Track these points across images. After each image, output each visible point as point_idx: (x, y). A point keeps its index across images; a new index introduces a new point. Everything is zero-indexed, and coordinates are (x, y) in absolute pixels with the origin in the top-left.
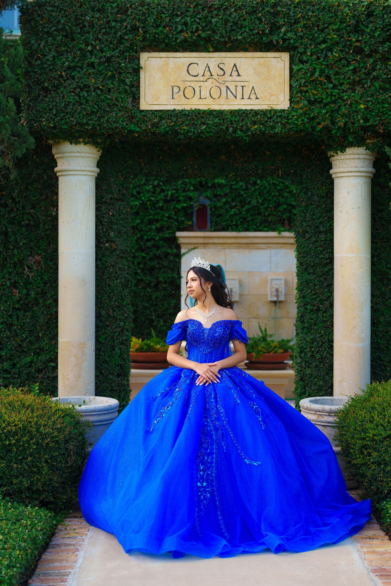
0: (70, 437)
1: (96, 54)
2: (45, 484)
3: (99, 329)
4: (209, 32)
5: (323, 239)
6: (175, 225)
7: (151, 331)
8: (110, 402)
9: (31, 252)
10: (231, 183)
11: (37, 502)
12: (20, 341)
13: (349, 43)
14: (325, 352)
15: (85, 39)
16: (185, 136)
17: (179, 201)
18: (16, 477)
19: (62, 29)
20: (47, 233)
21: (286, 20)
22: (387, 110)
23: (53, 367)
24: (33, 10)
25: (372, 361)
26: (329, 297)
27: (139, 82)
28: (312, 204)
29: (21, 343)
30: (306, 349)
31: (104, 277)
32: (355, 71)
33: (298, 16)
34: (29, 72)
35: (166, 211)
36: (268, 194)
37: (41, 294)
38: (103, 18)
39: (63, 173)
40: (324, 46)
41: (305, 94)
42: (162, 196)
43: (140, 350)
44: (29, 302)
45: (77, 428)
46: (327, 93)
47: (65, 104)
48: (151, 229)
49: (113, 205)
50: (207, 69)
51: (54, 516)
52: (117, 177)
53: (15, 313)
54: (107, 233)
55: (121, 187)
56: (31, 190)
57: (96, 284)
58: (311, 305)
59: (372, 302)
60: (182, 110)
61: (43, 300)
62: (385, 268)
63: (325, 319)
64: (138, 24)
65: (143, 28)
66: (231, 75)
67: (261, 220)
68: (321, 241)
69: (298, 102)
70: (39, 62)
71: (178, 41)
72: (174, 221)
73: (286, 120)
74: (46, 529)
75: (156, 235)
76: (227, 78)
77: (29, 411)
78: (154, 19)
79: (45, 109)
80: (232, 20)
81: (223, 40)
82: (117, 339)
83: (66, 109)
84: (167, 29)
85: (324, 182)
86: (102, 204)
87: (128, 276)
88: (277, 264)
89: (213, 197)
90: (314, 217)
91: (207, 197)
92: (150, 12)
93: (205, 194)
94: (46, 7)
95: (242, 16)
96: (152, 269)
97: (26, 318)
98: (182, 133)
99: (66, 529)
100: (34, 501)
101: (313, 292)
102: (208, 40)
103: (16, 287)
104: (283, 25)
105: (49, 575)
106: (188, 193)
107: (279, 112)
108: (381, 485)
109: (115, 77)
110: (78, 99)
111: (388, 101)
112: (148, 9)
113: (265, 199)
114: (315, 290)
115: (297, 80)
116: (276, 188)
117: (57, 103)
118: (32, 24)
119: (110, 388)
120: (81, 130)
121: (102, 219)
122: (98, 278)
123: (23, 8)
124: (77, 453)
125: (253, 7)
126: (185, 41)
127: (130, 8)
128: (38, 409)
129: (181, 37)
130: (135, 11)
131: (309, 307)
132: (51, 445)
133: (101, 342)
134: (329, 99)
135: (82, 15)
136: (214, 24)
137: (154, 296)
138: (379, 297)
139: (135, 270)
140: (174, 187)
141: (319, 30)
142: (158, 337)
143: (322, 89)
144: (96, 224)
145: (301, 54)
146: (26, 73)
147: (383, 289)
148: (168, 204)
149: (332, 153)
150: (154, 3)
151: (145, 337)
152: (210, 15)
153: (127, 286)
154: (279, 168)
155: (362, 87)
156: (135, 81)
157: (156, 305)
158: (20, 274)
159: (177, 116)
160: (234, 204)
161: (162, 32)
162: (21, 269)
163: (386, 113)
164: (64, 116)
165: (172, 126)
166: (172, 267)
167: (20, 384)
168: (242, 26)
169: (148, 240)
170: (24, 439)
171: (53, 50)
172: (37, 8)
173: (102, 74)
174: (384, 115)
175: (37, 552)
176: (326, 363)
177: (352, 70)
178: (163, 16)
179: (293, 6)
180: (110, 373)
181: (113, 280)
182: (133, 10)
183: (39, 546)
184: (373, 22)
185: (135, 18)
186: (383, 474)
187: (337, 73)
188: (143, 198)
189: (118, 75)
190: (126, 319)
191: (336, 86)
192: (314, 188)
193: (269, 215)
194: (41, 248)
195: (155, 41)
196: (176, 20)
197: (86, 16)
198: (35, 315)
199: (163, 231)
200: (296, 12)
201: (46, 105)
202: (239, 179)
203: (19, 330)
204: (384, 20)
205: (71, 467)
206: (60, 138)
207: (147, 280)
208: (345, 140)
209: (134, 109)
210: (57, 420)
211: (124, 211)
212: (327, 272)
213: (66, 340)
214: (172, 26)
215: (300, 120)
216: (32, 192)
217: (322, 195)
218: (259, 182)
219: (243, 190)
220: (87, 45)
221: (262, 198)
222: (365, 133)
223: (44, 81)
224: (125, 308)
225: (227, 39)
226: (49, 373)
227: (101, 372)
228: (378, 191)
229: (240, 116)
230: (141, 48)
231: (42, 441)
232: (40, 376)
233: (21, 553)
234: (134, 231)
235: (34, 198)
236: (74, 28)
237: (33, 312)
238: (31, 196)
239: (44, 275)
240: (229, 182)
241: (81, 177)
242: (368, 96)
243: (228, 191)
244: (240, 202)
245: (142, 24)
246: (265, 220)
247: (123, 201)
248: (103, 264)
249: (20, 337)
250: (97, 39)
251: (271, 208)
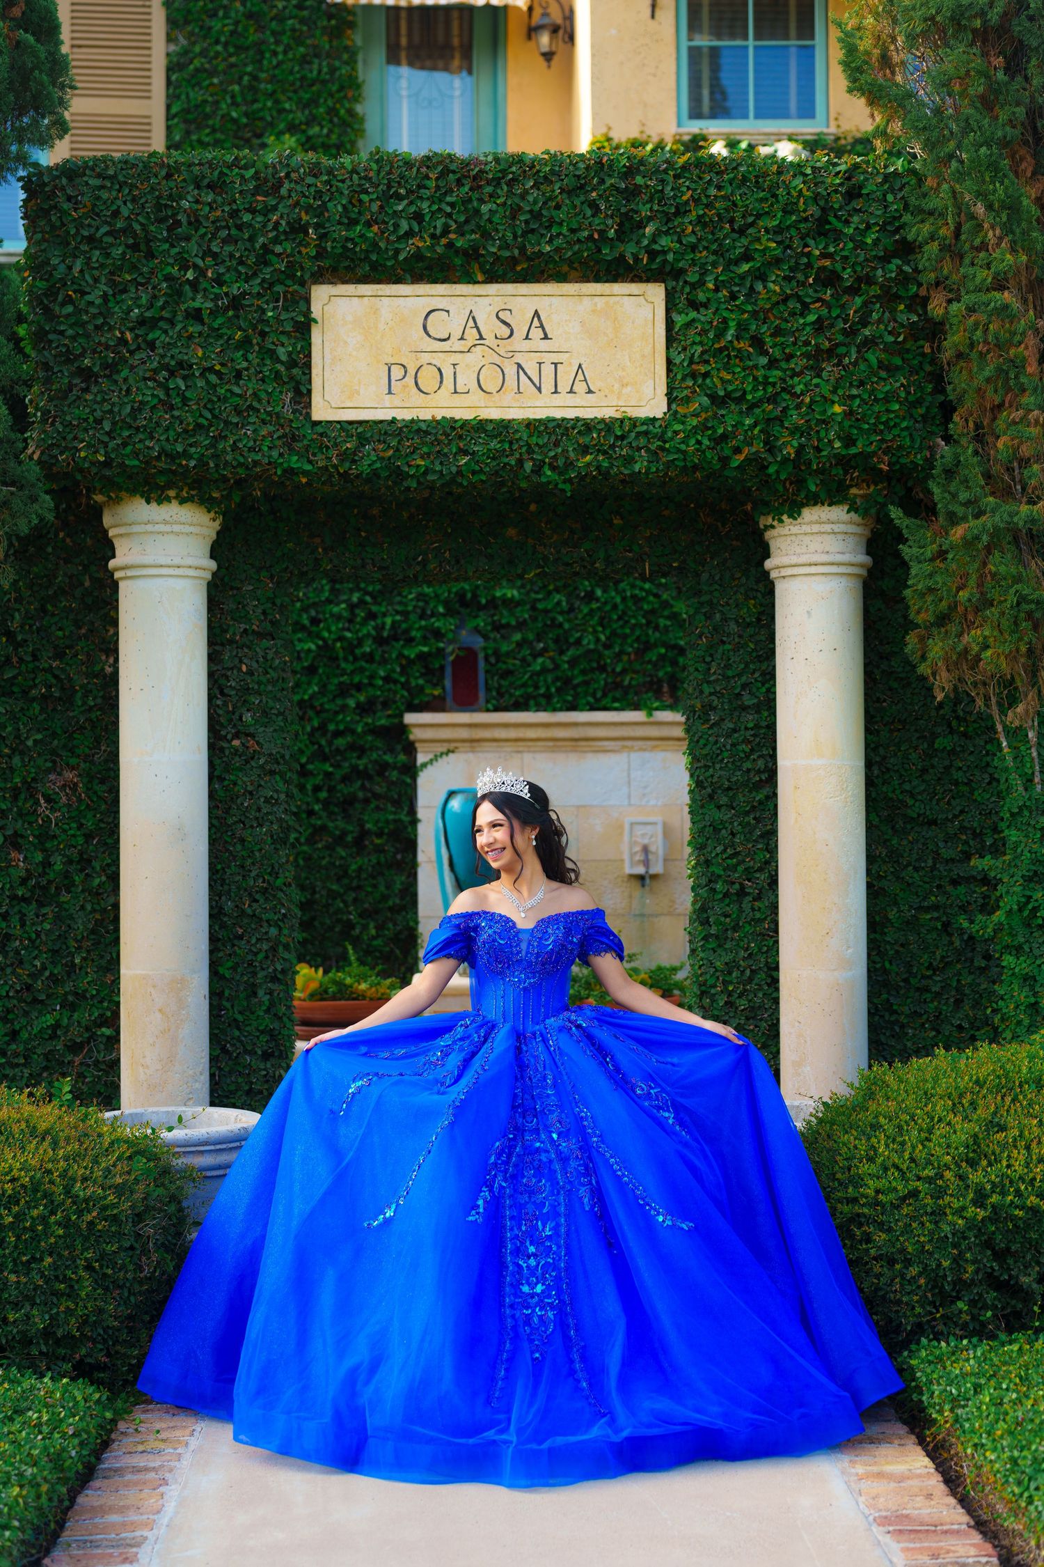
0: (147, 1207)
1: (205, 290)
2: (85, 1322)
3: (219, 944)
4: (473, 236)
5: (751, 725)
6: (402, 696)
7: (346, 952)
8: (244, 1119)
9: (54, 762)
10: (533, 595)
11: (68, 1367)
12: (28, 975)
13: (805, 260)
14: (760, 995)
15: (180, 253)
16: (419, 483)
17: (410, 641)
18: (17, 1305)
19: (124, 231)
20: (93, 716)
21: (656, 208)
22: (896, 417)
23: (109, 1038)
24: (55, 187)
25: (870, 1014)
26: (767, 863)
27: (309, 356)
28: (723, 642)
29: (30, 981)
30: (714, 986)
31: (230, 821)
32: (819, 326)
33: (685, 198)
34: (47, 333)
35: (379, 664)
36: (621, 623)
37: (78, 862)
38: (223, 204)
39: (129, 573)
40: (745, 267)
41: (704, 379)
42: (369, 628)
43: (320, 994)
44: (50, 882)
45: (163, 1185)
46: (755, 378)
47: (132, 407)
48: (344, 708)
49: (249, 648)
50: (471, 323)
51: (108, 1399)
52: (259, 580)
53: (16, 909)
54: (237, 714)
55: (269, 605)
56: (53, 615)
57: (210, 836)
58: (725, 881)
59: (869, 872)
60: (413, 421)
61: (82, 876)
62: (898, 792)
63: (758, 915)
64: (305, 217)
65: (317, 226)
66: (527, 338)
67: (606, 684)
68: (746, 729)
69: (687, 400)
70: (70, 309)
71: (401, 257)
72: (399, 686)
73: (660, 443)
74: (88, 1432)
75: (358, 722)
76: (518, 343)
77: (46, 1144)
78: (344, 206)
79: (86, 420)
80: (528, 208)
81: (507, 254)
82: (263, 969)
83: (135, 419)
84: (375, 228)
85: (752, 589)
86: (222, 645)
87: (287, 818)
88: (645, 787)
89: (493, 630)
90: (730, 673)
91: (477, 630)
92: (334, 189)
93: (471, 624)
94: (85, 179)
95: (551, 199)
96: (349, 802)
97: (42, 922)
98: (412, 476)
99: (136, 1430)
100: (60, 1363)
101: (729, 851)
102: (472, 254)
103: (18, 848)
104: (650, 219)
105: (94, 1544)
106: (433, 620)
107: (643, 424)
108: (897, 1312)
109: (250, 343)
110: (162, 397)
111: (899, 397)
112: (328, 182)
113: (614, 633)
114: (733, 845)
115: (685, 349)
116: (641, 608)
117: (113, 405)
118: (53, 218)
119: (247, 1088)
120: (171, 471)
121: (222, 681)
122: (215, 822)
123: (30, 180)
124: (163, 1244)
125: (578, 177)
126: (418, 256)
127: (286, 181)
128: (68, 1140)
129: (408, 249)
130: (299, 188)
131: (719, 886)
132: (100, 1227)
133: (223, 977)
134: (760, 393)
135: (171, 197)
136: (486, 217)
137: (354, 867)
138: (885, 862)
139: (308, 804)
140: (399, 608)
141: (733, 230)
142: (362, 963)
143: (744, 369)
144: (209, 695)
145: (694, 286)
146: (40, 337)
147: (894, 842)
148: (386, 648)
149: (770, 521)
150: (344, 167)
151: (334, 964)
152: (475, 195)
153: (284, 842)
154: (645, 557)
155: (838, 365)
156: (299, 353)
157: (359, 888)
158: (28, 814)
159: (399, 434)
160: (542, 645)
161: (362, 236)
162: (31, 802)
163: (895, 425)
164: (130, 436)
165: (389, 458)
166: (396, 797)
167: (29, 1079)
168: (552, 222)
169: (338, 734)
170: (35, 1213)
171: (103, 280)
172: (64, 181)
173: (221, 336)
174: (890, 429)
175: (64, 1490)
176: (761, 1020)
177: (813, 323)
178: (365, 197)
179: (671, 173)
180: (246, 1052)
181: (252, 827)
182: (292, 185)
183: (71, 1474)
184: (859, 211)
185: (297, 204)
186: (902, 1285)
187: (777, 332)
188: (326, 634)
189: (259, 339)
190: (282, 920)
191: (776, 361)
192: (727, 604)
193: (624, 671)
194: (78, 751)
195: (347, 258)
196: (395, 208)
197: (181, 199)
198: (64, 913)
199: (374, 713)
200: (678, 189)
201: (87, 410)
202: (551, 587)
203: (26, 948)
204: (886, 207)
205: (150, 1278)
206: (120, 489)
207: (336, 828)
208: (799, 490)
209: (298, 419)
210: (114, 1165)
211: (277, 662)
212: (760, 802)
213: (138, 972)
214: (387, 223)
215: (692, 441)
216: (56, 619)
217: (748, 620)
218: (599, 592)
219: (561, 613)
220: (185, 268)
221: (608, 632)
222: (846, 473)
223: (82, 355)
224: (280, 895)
225: (516, 252)
226: (98, 1052)
227: (224, 1050)
228: (879, 610)
229: (550, 434)
230: (313, 275)
231: (78, 1218)
232: (76, 1059)
233: (24, 1493)
234: (305, 713)
235: (60, 633)
236: (152, 228)
237: (59, 905)
238: (54, 628)
239: (85, 817)
240: (528, 593)
241: (171, 581)
242: (851, 384)
243: (526, 616)
244: (556, 641)
245: (316, 216)
246: (614, 682)
247: (273, 639)
248: (226, 789)
249: (27, 966)
250: (208, 253)
251: (629, 654)
